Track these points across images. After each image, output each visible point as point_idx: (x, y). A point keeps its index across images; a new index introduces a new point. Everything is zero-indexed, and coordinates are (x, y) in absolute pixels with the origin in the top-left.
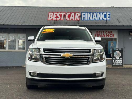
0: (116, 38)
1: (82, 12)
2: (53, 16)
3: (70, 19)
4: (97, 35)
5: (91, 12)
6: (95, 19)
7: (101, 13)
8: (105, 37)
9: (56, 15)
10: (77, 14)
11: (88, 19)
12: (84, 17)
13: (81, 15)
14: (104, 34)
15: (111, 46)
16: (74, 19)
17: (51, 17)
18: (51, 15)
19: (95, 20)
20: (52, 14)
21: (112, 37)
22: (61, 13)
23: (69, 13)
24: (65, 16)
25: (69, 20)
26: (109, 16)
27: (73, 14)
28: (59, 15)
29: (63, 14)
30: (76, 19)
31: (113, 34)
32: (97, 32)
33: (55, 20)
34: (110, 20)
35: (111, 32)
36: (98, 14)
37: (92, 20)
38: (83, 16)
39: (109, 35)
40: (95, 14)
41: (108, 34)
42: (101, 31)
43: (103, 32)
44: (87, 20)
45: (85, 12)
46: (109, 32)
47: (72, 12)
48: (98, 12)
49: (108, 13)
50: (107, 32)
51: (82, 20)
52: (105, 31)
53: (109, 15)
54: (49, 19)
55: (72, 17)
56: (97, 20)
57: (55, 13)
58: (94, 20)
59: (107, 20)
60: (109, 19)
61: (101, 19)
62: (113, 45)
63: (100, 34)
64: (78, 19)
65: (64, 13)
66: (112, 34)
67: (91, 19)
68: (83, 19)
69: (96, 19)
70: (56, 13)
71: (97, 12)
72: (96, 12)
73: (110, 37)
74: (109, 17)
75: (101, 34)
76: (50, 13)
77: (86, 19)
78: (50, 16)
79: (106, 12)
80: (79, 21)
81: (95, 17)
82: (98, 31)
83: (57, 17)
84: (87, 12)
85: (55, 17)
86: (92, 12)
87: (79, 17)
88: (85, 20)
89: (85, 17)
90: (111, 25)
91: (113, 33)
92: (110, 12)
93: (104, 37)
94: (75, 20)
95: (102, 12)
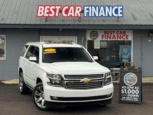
0: (131, 41)
1: (84, 6)
2: (44, 11)
3: (69, 15)
4: (104, 36)
5: (96, 6)
6: (102, 15)
7: (111, 8)
8: (116, 39)
9: (48, 9)
10: (77, 8)
11: (93, 15)
12: (87, 13)
13: (83, 9)
14: (114, 36)
15: (124, 52)
16: (73, 15)
17: (41, 13)
18: (41, 9)
19: (103, 17)
20: (43, 8)
21: (125, 40)
22: (55, 6)
23: (67, 7)
24: (60, 11)
25: (67, 17)
26: (121, 11)
27: (72, 8)
28: (53, 9)
29: (58, 8)
30: (76, 15)
31: (127, 36)
32: (105, 33)
33: (47, 17)
34: (122, 17)
35: (124, 33)
36: (107, 8)
37: (98, 17)
38: (86, 11)
39: (121, 36)
40: (102, 8)
41: (119, 35)
42: (110, 31)
43: (114, 32)
44: (92, 17)
45: (89, 6)
46: (121, 32)
47: (71, 6)
48: (107, 6)
49: (120, 8)
50: (118, 33)
51: (84, 17)
52: (116, 31)
53: (121, 9)
54: (39, 15)
55: (71, 12)
56: (105, 17)
57: (47, 7)
58: (101, 17)
59: (118, 17)
60: (121, 15)
61: (111, 15)
62: (127, 50)
63: (109, 35)
64: (79, 15)
65: (60, 7)
66: (125, 36)
67: (97, 15)
68: (85, 15)
69: (104, 15)
70: (49, 7)
71: (105, 6)
72: (103, 6)
73: (122, 39)
74: (121, 13)
75: (111, 36)
76: (40, 7)
77: (90, 15)
78: (39, 11)
79: (118, 6)
80: (80, 17)
81: (102, 12)
82: (107, 31)
83: (50, 12)
84: (92, 6)
85: (47, 13)
86: (98, 6)
87: (80, 12)
88: (89, 17)
89: (89, 13)
90: (124, 24)
91: (127, 34)
92: (123, 6)
93: (114, 39)
94: (74, 17)
95: (112, 6)
